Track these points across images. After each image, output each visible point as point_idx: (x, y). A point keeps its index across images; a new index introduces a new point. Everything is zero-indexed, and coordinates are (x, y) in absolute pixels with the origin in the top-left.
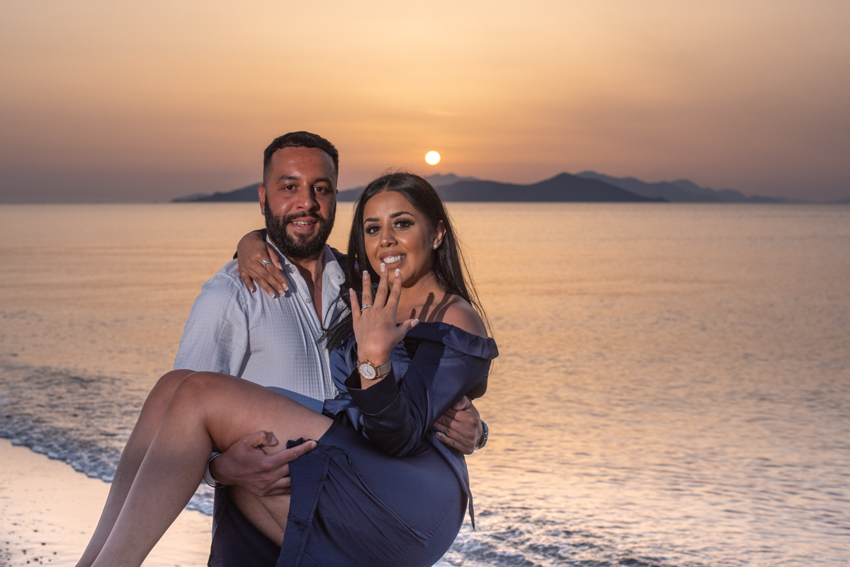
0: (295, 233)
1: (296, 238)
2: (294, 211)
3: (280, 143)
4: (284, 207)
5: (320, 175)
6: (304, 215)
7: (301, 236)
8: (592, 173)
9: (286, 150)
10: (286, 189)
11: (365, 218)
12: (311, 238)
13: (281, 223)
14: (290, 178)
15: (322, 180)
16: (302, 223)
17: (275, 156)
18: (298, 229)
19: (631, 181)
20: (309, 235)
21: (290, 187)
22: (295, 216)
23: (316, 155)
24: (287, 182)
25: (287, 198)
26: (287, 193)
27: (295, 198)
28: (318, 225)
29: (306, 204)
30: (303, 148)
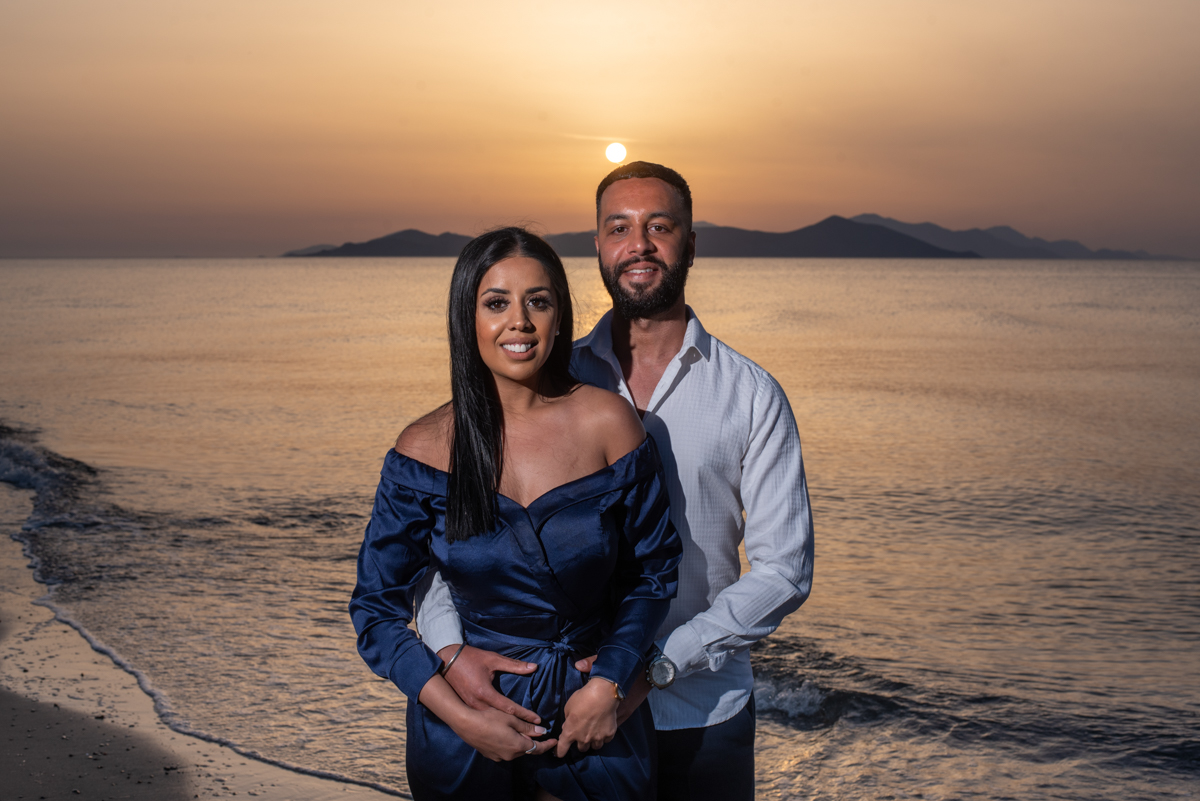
0: (631, 284)
1: (632, 291)
2: (626, 257)
4: (615, 255)
6: (637, 261)
7: (639, 287)
8: (874, 216)
10: (616, 232)
11: (482, 290)
12: (650, 290)
13: (613, 275)
14: (621, 218)
15: (660, 215)
16: (639, 272)
18: (636, 279)
19: (928, 227)
20: (648, 286)
21: (621, 229)
22: (628, 264)
24: (618, 222)
25: (618, 243)
26: (618, 238)
27: (627, 242)
28: (659, 274)
29: (639, 246)
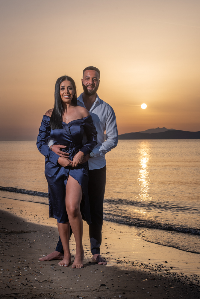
2: (88, 84)
3: (86, 69)
4: (86, 83)
5: (95, 77)
6: (90, 85)
7: (90, 90)
9: (88, 70)
11: (61, 86)
12: (92, 91)
14: (88, 77)
17: (85, 71)
18: (89, 88)
20: (92, 90)
21: (88, 79)
22: (88, 85)
23: (94, 72)
24: (87, 78)
25: (87, 81)
26: (87, 80)
27: (89, 81)
28: (94, 88)
29: (91, 82)
30: (91, 70)
